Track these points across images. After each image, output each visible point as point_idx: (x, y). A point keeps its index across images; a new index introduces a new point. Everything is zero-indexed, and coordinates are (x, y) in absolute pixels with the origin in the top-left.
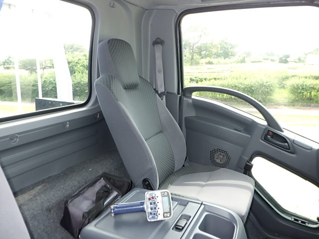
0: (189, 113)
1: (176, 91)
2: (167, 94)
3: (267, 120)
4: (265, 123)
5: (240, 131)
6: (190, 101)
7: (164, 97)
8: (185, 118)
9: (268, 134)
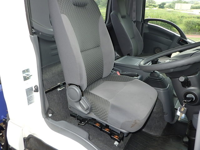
0: (146, 31)
1: (141, 21)
2: (137, 22)
3: (180, 35)
4: (180, 36)
5: (168, 39)
6: (147, 26)
7: (135, 23)
8: (144, 33)
9: (180, 40)
